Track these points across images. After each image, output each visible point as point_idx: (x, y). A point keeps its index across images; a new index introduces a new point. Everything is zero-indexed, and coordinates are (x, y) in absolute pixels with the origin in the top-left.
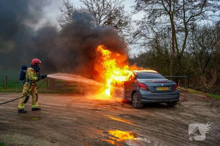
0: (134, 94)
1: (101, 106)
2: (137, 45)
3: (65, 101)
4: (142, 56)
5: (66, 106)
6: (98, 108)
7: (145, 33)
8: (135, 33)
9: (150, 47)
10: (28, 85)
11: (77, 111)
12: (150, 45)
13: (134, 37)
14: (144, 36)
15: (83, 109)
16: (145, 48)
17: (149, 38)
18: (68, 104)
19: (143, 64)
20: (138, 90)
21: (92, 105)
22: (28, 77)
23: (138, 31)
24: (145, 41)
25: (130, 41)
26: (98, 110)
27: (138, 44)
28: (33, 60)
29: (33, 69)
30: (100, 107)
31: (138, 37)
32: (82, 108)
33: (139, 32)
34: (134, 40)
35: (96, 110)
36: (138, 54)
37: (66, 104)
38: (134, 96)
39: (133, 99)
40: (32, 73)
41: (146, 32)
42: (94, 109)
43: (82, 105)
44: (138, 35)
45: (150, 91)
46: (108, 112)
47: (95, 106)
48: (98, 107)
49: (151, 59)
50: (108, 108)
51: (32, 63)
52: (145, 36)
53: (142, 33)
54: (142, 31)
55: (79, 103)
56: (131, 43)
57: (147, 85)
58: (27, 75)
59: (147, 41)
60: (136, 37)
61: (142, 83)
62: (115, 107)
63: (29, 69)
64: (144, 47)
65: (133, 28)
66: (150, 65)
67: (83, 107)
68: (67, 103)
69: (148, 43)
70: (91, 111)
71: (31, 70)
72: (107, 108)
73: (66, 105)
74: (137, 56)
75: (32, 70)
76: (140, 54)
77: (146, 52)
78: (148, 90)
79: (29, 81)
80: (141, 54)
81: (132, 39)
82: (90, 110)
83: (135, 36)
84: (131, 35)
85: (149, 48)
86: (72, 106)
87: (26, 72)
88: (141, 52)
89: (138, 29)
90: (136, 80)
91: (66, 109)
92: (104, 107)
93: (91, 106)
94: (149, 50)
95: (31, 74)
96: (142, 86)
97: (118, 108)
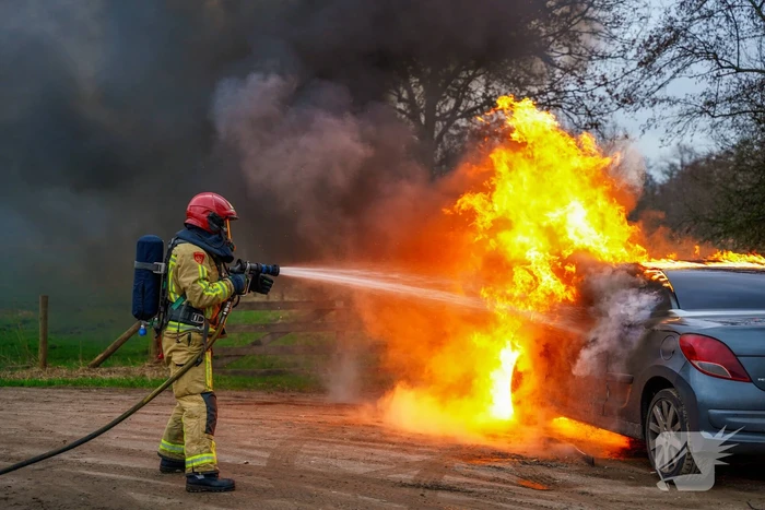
0: (657, 397)
1: (460, 465)
2: (665, 113)
3: (257, 433)
4: (694, 173)
5: (264, 464)
6: (448, 479)
7: (712, 40)
8: (651, 40)
9: (741, 119)
10: (194, 335)
11: (326, 491)
12: (746, 107)
13: (646, 64)
14: (710, 53)
15: (364, 479)
16: (714, 126)
17: (738, 70)
18: (274, 452)
19: (696, 220)
20: (679, 377)
21: (415, 458)
22: (183, 295)
23: (670, 29)
24: (714, 89)
25: (619, 90)
26: (450, 489)
27: (672, 102)
28: (193, 202)
29: (202, 251)
30: (457, 473)
31: (670, 63)
32: (354, 477)
33: (677, 32)
34: (648, 83)
35: (437, 487)
36: (665, 165)
37: (266, 449)
38: (657, 410)
39: (652, 426)
40: (203, 269)
41: (721, 33)
42: (425, 480)
43: (356, 460)
44: (669, 54)
45: (751, 381)
46: (504, 501)
47: (428, 467)
48: (448, 469)
49: (751, 191)
50: (503, 476)
51: (190, 215)
52: (716, 56)
53: (694, 36)
54: (694, 29)
55: (337, 449)
56: (628, 100)
57: (737, 343)
58: (178, 285)
59: (723, 88)
60: (659, 61)
61: (704, 337)
62: (547, 472)
63: (184, 250)
64: (705, 121)
65: (644, 12)
66: (741, 227)
67: (360, 469)
68: (274, 445)
69: (730, 99)
70: (407, 491)
71: (196, 255)
72: (495, 474)
73: (267, 455)
74: (659, 178)
75: (202, 257)
76: (678, 162)
77: (716, 150)
78: (738, 374)
79: (190, 317)
80: (687, 160)
81: (637, 75)
82: (404, 485)
83: (651, 60)
84: (630, 55)
85: (735, 125)
86: (300, 463)
87: (167, 269)
88: (683, 150)
89: (673, 14)
90: (667, 315)
91: (265, 483)
92: (483, 473)
93: (408, 465)
94: (733, 137)
95: (193, 278)
96: (701, 348)
97: (561, 477)
